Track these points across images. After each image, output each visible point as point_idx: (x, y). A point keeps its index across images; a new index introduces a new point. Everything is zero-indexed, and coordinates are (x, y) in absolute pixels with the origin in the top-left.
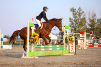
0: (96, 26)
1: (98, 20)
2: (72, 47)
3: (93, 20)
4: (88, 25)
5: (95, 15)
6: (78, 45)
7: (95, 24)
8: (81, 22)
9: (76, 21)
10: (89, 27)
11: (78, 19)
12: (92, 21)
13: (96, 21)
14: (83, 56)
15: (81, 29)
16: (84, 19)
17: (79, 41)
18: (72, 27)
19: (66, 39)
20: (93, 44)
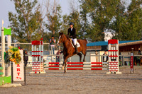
0: (61, 29)
1: (65, 17)
2: (18, 70)
3: (56, 17)
4: (45, 28)
5: (59, 8)
6: (28, 65)
7: (59, 25)
8: (31, 22)
9: (21, 19)
10: (47, 31)
11: (27, 16)
12: (53, 19)
13: (62, 20)
14: (39, 87)
15: (33, 34)
16: (38, 15)
17: (30, 59)
18: (15, 31)
19: (6, 55)
20: (57, 64)
